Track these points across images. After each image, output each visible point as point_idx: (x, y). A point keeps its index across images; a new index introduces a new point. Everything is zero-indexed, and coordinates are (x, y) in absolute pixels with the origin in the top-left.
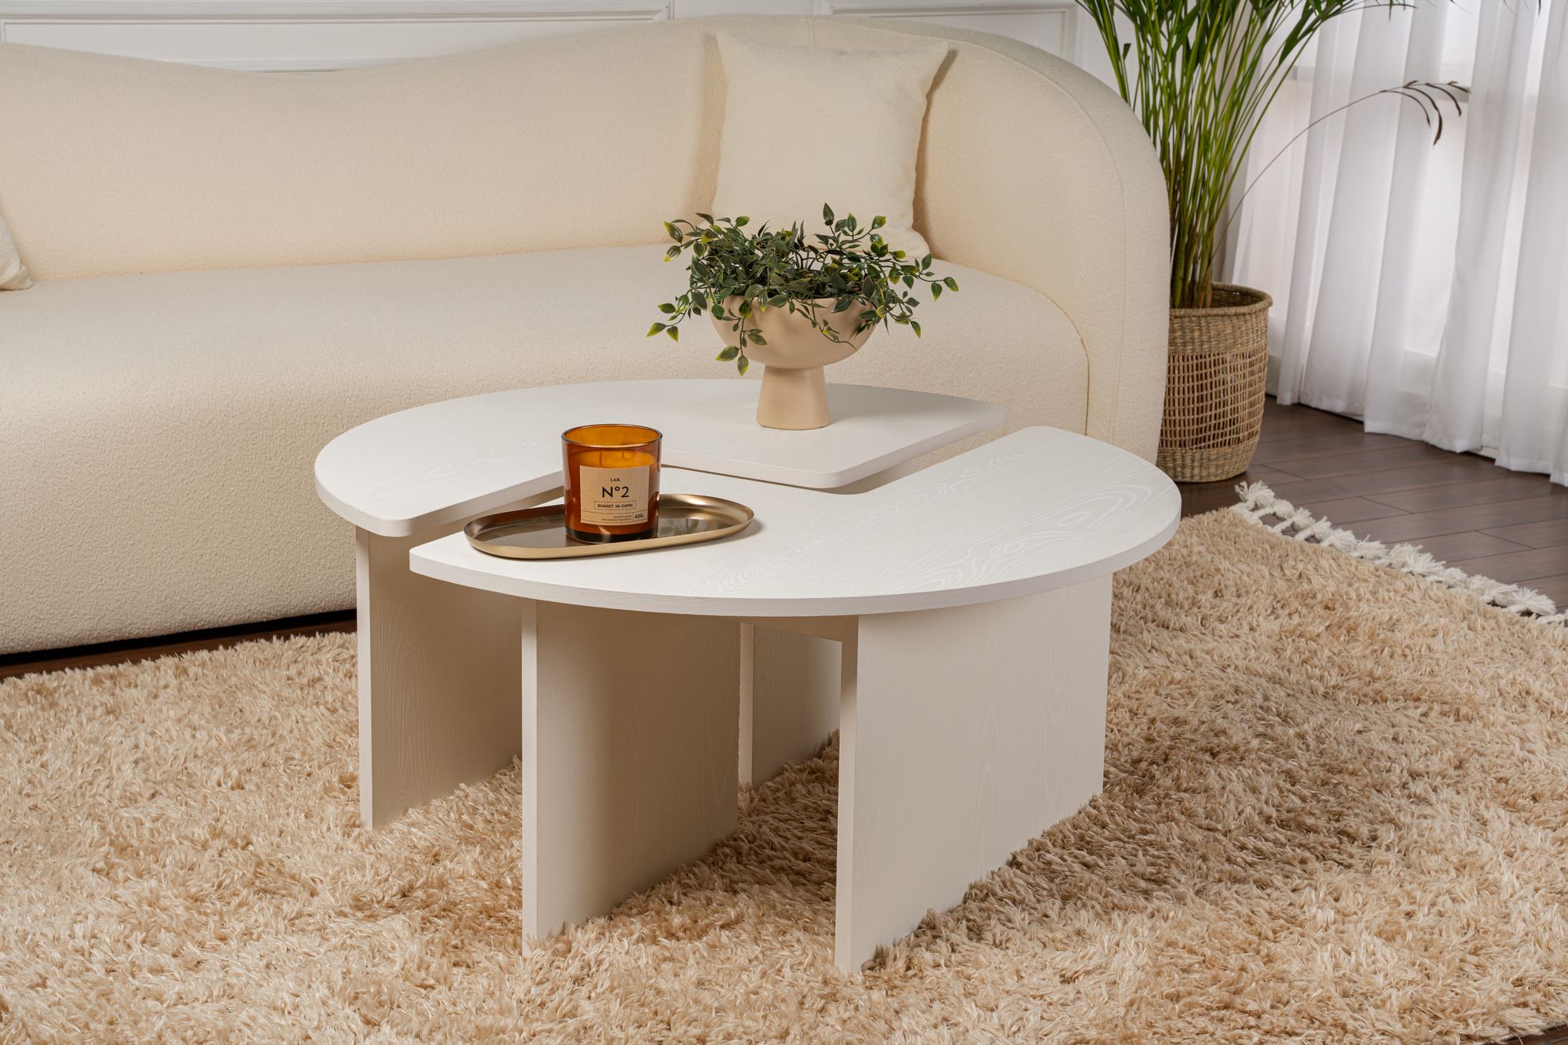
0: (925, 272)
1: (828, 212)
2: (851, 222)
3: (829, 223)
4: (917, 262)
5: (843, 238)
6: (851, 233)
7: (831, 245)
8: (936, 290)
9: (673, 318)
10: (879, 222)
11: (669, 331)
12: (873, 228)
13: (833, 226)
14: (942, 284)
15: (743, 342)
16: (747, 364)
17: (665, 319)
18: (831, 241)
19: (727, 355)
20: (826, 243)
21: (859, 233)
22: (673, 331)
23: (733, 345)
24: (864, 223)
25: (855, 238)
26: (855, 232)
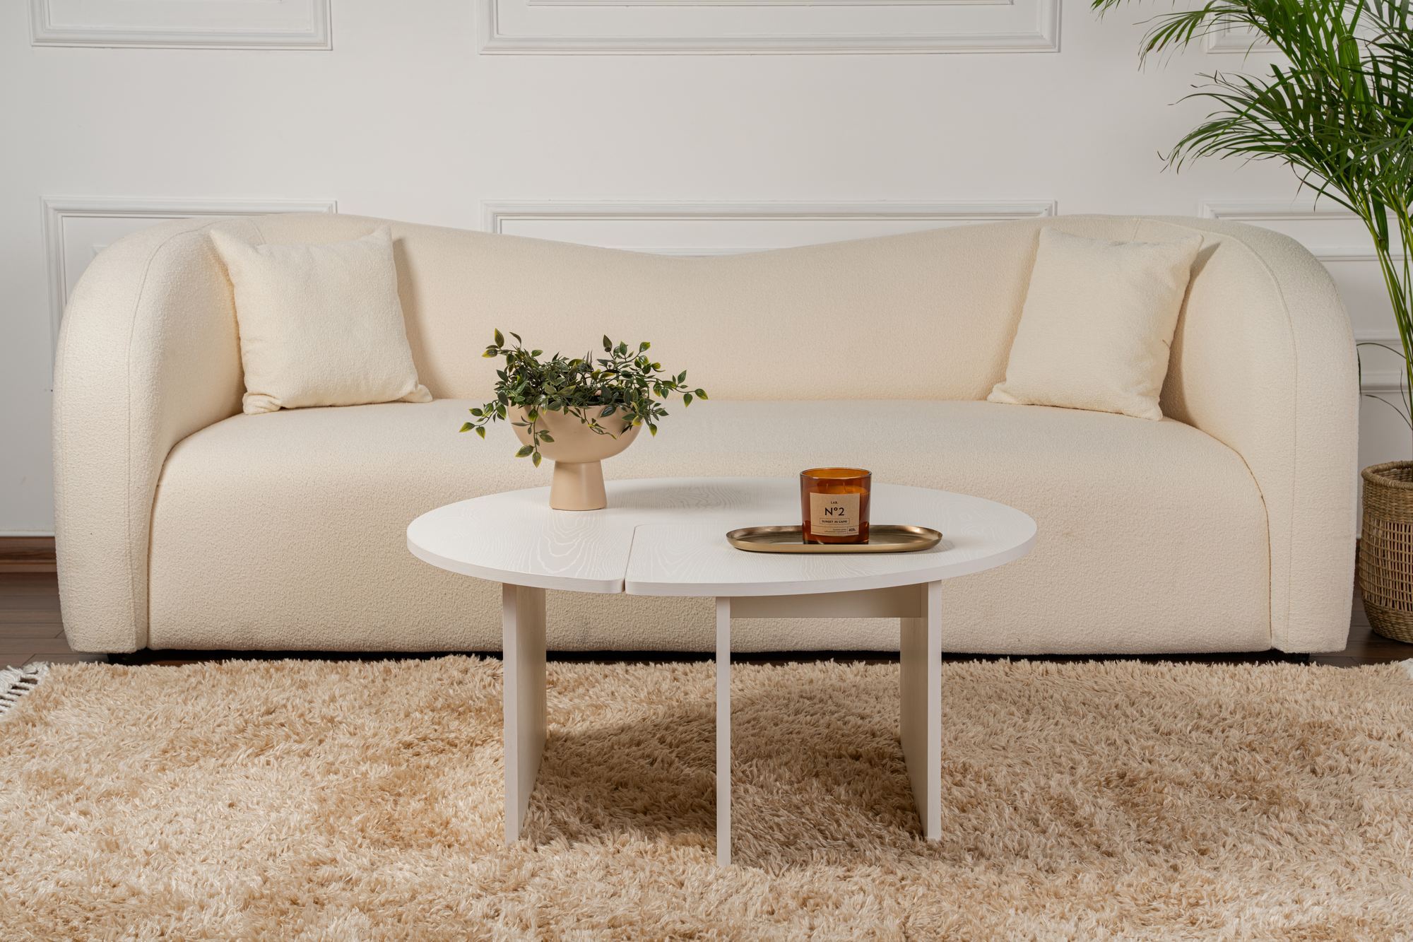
0: (680, 385)
1: (607, 343)
2: (623, 349)
3: (608, 350)
4: (674, 378)
5: (618, 360)
6: (623, 356)
7: (610, 366)
8: (688, 398)
9: (481, 420)
10: (645, 346)
11: (477, 429)
12: (640, 351)
13: (612, 352)
14: (694, 394)
15: (537, 442)
16: (540, 458)
17: (474, 420)
18: (609, 363)
19: (523, 453)
20: (606, 365)
21: (630, 356)
22: (481, 431)
23: (528, 445)
24: (633, 348)
25: (627, 360)
26: (627, 355)
